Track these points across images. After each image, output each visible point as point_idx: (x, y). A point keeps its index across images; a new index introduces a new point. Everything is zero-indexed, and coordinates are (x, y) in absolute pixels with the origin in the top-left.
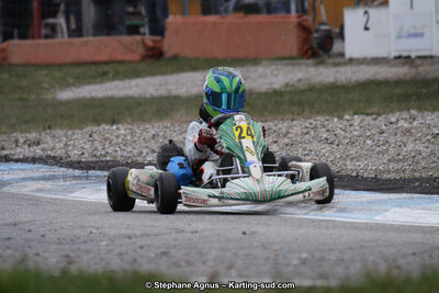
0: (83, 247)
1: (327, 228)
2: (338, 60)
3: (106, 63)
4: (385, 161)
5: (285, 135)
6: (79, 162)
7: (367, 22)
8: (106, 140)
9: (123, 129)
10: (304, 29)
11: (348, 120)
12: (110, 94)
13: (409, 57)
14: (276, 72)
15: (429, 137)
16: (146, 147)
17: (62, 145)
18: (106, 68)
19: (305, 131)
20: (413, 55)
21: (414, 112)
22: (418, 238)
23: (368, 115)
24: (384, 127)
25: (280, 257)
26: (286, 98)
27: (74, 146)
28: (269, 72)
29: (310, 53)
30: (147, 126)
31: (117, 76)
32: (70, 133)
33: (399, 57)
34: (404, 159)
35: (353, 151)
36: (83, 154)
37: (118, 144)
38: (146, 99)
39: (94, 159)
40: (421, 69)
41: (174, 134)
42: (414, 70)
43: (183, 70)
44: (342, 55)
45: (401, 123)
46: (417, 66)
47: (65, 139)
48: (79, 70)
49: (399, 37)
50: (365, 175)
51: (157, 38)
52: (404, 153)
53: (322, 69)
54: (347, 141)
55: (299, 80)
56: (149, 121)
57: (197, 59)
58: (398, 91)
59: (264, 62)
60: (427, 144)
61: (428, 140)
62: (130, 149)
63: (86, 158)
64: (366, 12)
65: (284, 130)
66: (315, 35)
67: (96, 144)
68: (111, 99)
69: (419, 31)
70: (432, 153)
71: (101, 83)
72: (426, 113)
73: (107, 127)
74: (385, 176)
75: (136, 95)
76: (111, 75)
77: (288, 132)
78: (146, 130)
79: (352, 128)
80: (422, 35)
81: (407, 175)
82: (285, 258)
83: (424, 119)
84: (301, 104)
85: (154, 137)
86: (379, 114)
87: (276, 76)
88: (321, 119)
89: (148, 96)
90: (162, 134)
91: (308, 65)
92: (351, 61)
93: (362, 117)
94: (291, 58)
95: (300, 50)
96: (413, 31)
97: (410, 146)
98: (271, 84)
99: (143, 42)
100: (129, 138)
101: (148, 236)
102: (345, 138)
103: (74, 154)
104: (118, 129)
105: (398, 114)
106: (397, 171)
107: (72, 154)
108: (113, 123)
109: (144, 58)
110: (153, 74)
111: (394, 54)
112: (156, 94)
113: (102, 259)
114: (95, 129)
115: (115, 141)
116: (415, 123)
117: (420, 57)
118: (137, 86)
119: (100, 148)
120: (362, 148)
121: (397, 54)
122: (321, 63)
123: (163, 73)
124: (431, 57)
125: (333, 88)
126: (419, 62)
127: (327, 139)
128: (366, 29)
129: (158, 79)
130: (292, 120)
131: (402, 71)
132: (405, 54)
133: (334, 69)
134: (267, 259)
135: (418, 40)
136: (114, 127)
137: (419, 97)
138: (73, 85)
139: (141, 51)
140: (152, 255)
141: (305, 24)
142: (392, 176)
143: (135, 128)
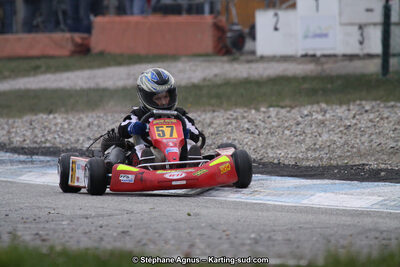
0: (47, 226)
1: (262, 210)
2: (250, 57)
3: (38, 58)
4: (303, 150)
5: (209, 125)
6: (23, 148)
7: (277, 23)
8: (45, 128)
9: (59, 119)
10: (219, 29)
11: (264, 112)
12: (42, 85)
13: (314, 56)
14: (193, 68)
15: (341, 129)
16: (83, 135)
17: (5, 132)
18: (38, 62)
19: (228, 122)
20: (319, 53)
21: (324, 105)
22: (348, 220)
23: (282, 107)
24: (300, 119)
25: (232, 237)
26: (205, 91)
27: (16, 133)
28: (188, 68)
29: (224, 50)
30: (82, 115)
31: (49, 70)
32: (11, 121)
33: (305, 56)
34: (321, 148)
35: (273, 140)
36: (25, 140)
37: (56, 132)
38: (76, 91)
39: (35, 145)
40: (326, 67)
41: (108, 124)
42: (319, 68)
43: (109, 65)
44: (253, 53)
45: (315, 116)
46: (322, 64)
47: (6, 127)
48: (13, 64)
49: (306, 37)
50: (286, 162)
51: (85, 35)
52: (319, 143)
53: (236, 66)
54: (267, 131)
55: (216, 75)
56: (83, 111)
57: (122, 55)
58: (306, 86)
59: (184, 59)
60: (340, 135)
61: (341, 131)
62: (67, 136)
63: (28, 144)
64: (276, 15)
65: (208, 121)
66: (229, 34)
67: (36, 131)
68: (44, 91)
69: (324, 32)
70: (346, 143)
71: (34, 75)
72: (334, 107)
73: (45, 116)
74: (305, 164)
75: (68, 88)
76: (43, 69)
77: (212, 123)
78: (80, 119)
79: (270, 120)
80: (325, 35)
81: (325, 162)
82: (236, 237)
83: (334, 111)
84: (218, 96)
85: (89, 125)
86: (292, 108)
87: (195, 71)
88: (240, 111)
89: (78, 88)
90: (96, 122)
91: (223, 62)
92: (262, 58)
93: (277, 109)
94: (207, 55)
95: (215, 47)
96: (318, 32)
97: (325, 137)
98: (189, 78)
99: (73, 40)
100: (66, 126)
101: (103, 216)
102: (265, 128)
103: (17, 140)
104: (55, 118)
105: (309, 107)
106: (315, 159)
107: (14, 140)
108: (50, 112)
109: (74, 53)
110: (82, 68)
111: (301, 52)
112: (85, 86)
113: (71, 237)
114: (34, 118)
115: (53, 129)
116: (328, 116)
117: (324, 56)
118: (68, 78)
119: (40, 135)
120: (281, 138)
121: (304, 53)
122: (235, 60)
123: (91, 67)
124: (335, 56)
125: (247, 83)
126: (323, 60)
127: (248, 129)
128: (276, 29)
129: (86, 73)
130: (214, 111)
131: (309, 68)
132: (311, 52)
133: (247, 66)
134: (220, 238)
135: (324, 40)
136: (51, 116)
137: (325, 92)
138: (9, 77)
139: (70, 47)
140: (115, 234)
141: (220, 24)
142: (310, 163)
143: (70, 117)
